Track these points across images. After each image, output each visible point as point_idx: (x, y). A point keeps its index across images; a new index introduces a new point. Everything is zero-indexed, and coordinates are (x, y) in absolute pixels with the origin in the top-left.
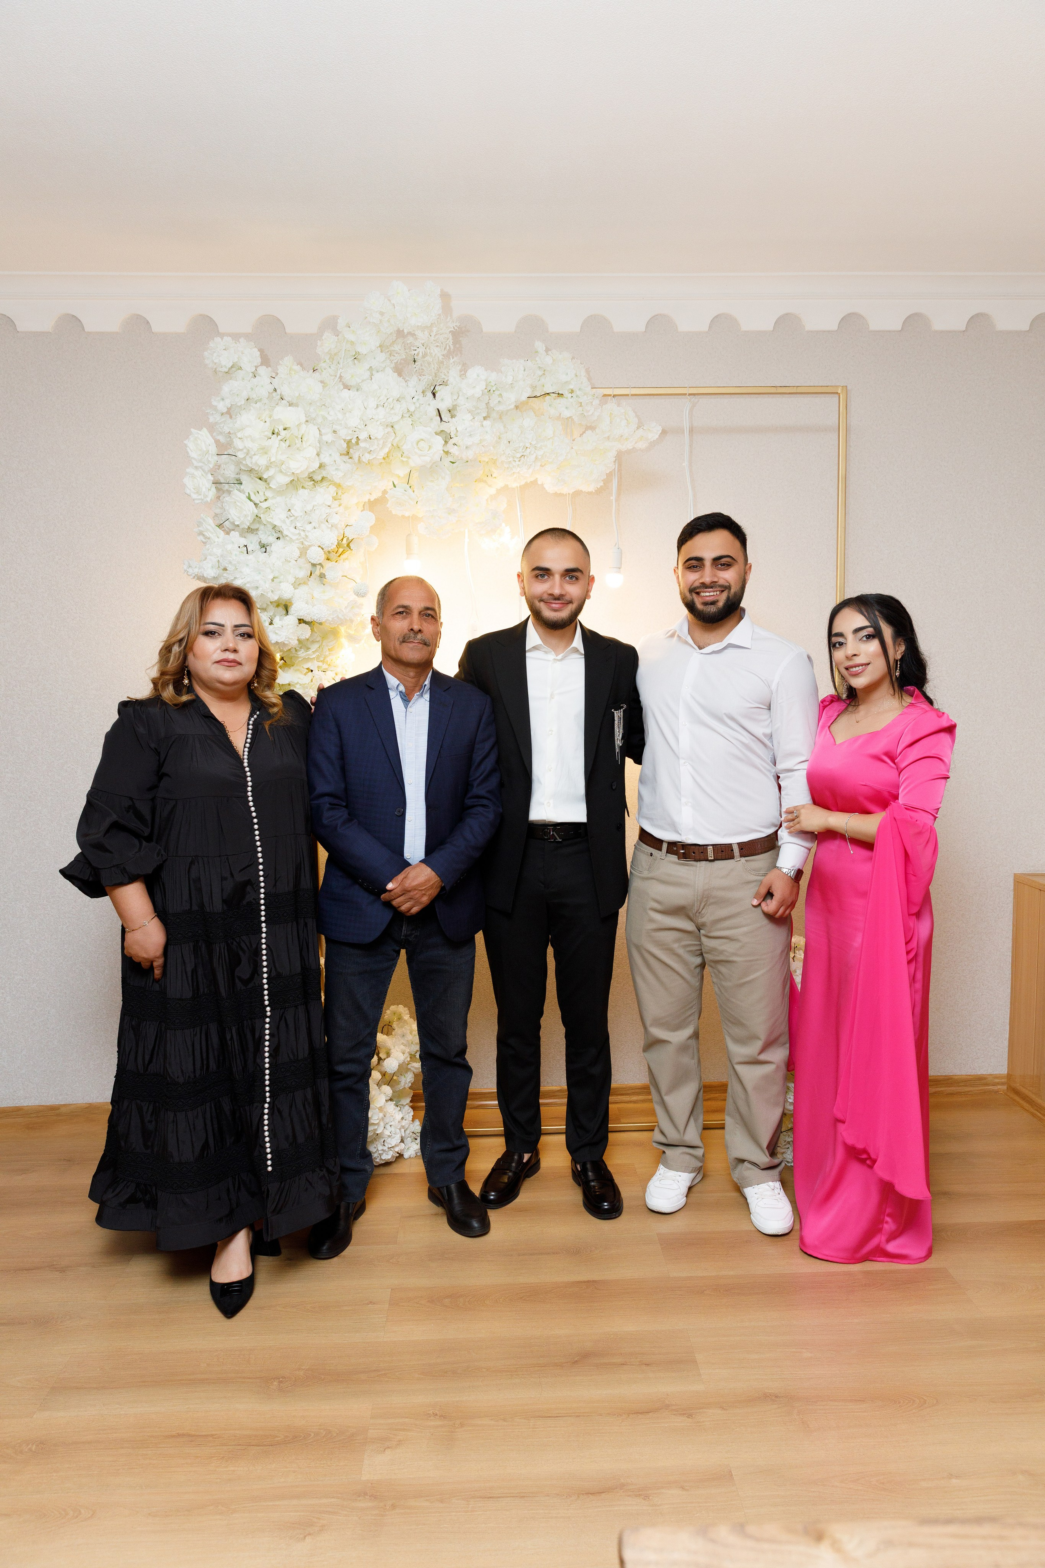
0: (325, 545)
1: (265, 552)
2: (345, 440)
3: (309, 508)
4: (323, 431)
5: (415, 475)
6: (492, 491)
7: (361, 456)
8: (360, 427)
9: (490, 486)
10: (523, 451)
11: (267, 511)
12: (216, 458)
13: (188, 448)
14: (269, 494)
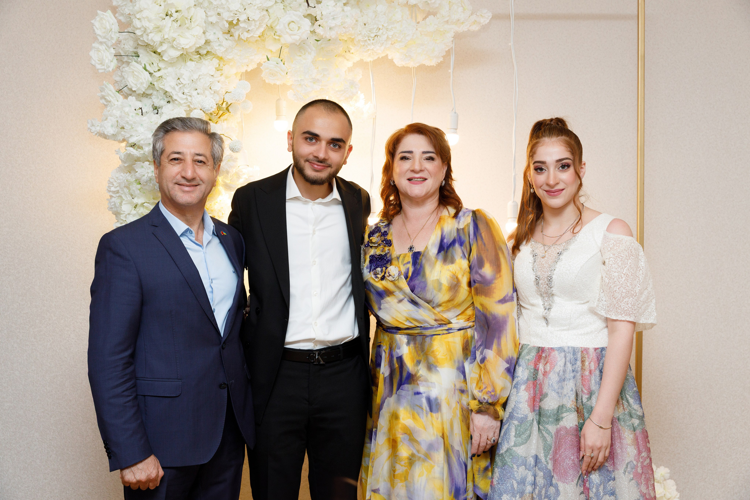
0: (206, 109)
1: (157, 113)
2: (227, 21)
3: (195, 77)
4: (209, 14)
5: (285, 51)
6: (350, 64)
7: (240, 34)
8: (240, 11)
9: (348, 60)
10: (377, 31)
11: (159, 79)
12: (118, 35)
13: (94, 27)
14: (161, 65)
